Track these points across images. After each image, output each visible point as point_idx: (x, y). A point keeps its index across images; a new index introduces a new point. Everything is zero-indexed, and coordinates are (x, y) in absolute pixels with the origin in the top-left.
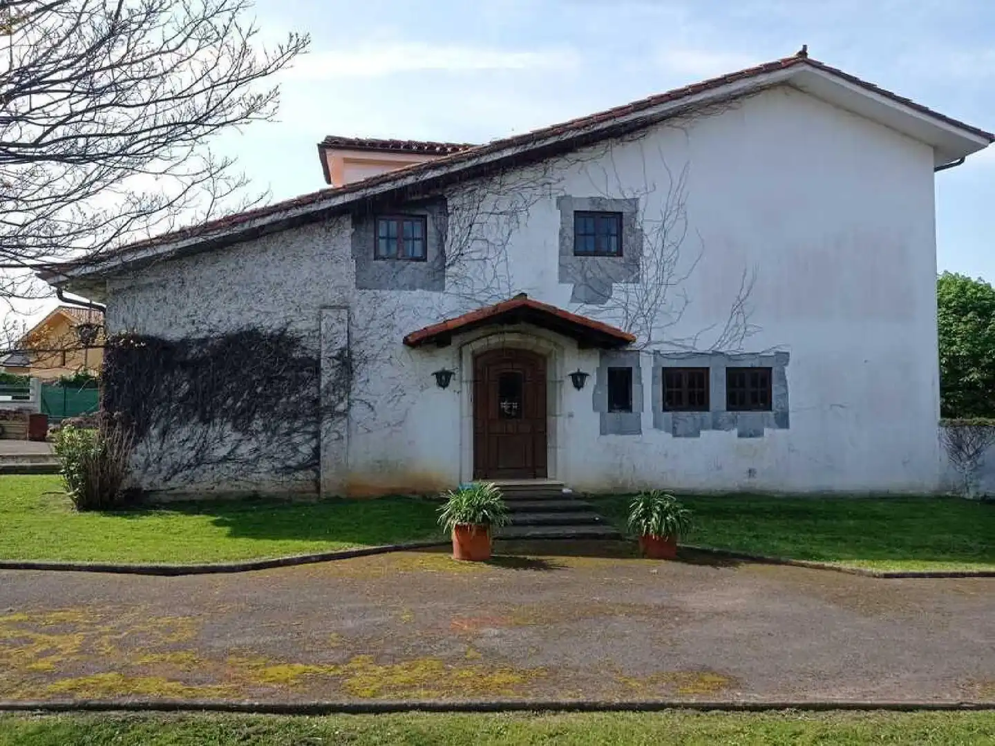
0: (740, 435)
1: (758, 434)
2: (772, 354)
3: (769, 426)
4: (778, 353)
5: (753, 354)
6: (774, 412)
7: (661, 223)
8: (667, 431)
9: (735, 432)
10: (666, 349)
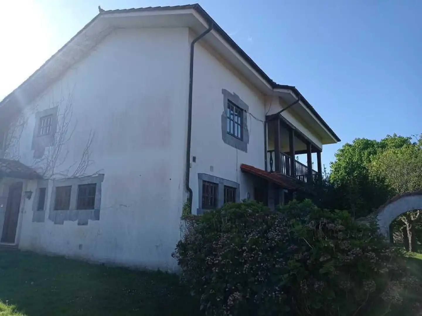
0: (79, 224)
1: (86, 224)
2: (97, 175)
3: (91, 219)
4: (100, 175)
5: (89, 176)
6: (94, 210)
7: (63, 116)
8: (53, 221)
9: (76, 222)
10: (58, 177)
